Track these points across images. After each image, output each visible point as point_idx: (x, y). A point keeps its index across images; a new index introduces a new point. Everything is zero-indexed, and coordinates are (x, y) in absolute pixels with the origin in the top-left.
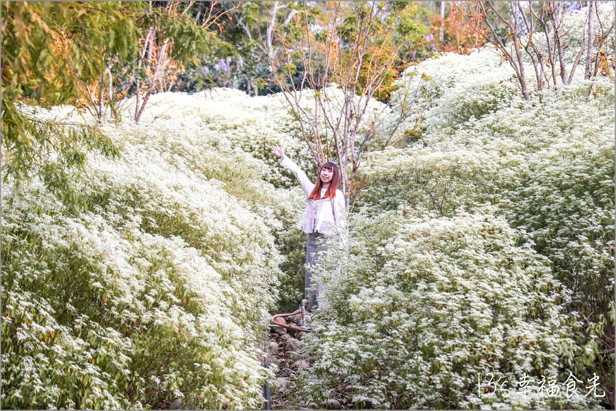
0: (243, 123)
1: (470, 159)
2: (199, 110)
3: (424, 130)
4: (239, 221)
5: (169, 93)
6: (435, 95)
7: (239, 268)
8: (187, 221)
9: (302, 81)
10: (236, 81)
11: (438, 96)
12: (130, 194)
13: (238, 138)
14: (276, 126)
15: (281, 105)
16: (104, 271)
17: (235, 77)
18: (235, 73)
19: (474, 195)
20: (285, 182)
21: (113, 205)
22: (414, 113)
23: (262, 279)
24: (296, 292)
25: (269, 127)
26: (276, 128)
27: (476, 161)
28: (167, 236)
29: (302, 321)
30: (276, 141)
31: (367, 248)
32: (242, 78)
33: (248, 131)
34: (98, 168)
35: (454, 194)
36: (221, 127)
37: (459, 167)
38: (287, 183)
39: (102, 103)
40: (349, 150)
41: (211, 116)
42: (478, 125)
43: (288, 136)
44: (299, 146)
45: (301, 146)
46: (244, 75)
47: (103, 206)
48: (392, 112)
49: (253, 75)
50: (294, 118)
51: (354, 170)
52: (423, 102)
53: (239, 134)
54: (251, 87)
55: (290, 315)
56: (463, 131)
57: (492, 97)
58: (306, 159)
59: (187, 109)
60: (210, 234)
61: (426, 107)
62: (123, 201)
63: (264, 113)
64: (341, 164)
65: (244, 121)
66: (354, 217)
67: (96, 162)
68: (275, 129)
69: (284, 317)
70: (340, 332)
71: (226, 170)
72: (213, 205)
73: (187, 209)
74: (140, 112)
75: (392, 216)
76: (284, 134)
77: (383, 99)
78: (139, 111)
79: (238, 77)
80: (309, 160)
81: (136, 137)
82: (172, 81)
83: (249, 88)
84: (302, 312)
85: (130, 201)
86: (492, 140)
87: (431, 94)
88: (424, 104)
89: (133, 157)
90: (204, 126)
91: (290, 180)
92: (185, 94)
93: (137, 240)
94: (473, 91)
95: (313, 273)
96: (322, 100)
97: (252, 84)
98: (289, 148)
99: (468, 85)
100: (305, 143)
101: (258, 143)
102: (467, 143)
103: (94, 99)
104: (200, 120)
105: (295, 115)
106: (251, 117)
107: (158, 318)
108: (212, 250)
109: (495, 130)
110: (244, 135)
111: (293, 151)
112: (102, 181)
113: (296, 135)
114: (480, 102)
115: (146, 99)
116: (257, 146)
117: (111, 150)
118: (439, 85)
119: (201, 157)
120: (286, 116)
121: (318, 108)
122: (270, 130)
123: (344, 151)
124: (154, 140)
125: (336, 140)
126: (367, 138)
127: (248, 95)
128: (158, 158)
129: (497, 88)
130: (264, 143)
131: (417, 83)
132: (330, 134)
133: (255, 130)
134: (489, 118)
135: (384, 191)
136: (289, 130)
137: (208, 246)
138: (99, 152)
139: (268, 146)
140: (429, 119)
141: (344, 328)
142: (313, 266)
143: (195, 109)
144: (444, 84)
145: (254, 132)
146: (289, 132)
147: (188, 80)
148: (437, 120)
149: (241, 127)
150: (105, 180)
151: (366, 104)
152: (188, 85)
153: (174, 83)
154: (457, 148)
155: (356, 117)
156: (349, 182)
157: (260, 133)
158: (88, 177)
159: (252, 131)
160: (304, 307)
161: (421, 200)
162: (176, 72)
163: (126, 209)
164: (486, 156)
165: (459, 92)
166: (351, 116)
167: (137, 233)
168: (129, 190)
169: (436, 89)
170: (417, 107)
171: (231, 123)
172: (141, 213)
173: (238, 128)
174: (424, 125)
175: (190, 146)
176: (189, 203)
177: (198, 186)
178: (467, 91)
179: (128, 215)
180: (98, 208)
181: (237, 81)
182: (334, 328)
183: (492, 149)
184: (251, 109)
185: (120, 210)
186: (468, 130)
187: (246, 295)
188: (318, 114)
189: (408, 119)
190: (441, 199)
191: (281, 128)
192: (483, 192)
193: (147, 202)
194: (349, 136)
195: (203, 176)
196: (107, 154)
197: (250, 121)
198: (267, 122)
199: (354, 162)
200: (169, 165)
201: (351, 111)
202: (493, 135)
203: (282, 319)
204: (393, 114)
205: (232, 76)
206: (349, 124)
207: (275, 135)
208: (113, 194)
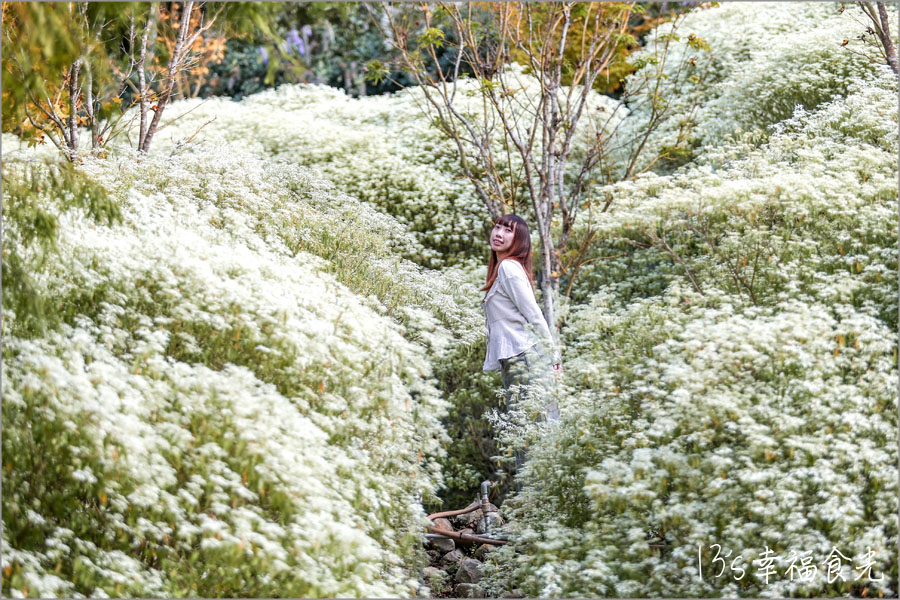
0: (344, 149)
1: (805, 192)
2: (256, 129)
3: (697, 144)
4: (357, 334)
5: (195, 101)
6: (713, 76)
7: (362, 425)
8: (257, 337)
9: (455, 60)
10: (322, 71)
11: (718, 78)
12: (144, 291)
13: (336, 177)
14: (408, 152)
15: (416, 111)
16: (99, 442)
17: (321, 64)
18: (320, 57)
19: (816, 259)
20: (429, 259)
21: (110, 312)
22: (674, 114)
23: (408, 444)
24: (467, 472)
25: (394, 154)
26: (408, 155)
27: (817, 195)
28: (220, 368)
29: (483, 523)
30: (408, 181)
31: (612, 375)
32: (335, 66)
33: (353, 164)
34: (80, 242)
35: (775, 259)
36: (301, 160)
37: (783, 208)
38: (434, 262)
39: (75, 122)
40: (553, 189)
41: (280, 140)
42: (813, 124)
43: (431, 171)
44: (453, 187)
45: (458, 187)
46: (337, 59)
47: (93, 316)
48: (630, 115)
49: (355, 58)
50: (443, 134)
51: (567, 228)
52: (691, 91)
53: (337, 171)
54: (352, 81)
55: (460, 514)
56: (785, 136)
57: (826, 76)
58: (468, 212)
59: (233, 128)
60: (304, 360)
61: (698, 101)
62: (130, 303)
63: (382, 129)
64: (541, 217)
65: (345, 146)
66: (580, 314)
67: (77, 231)
68: (405, 158)
69: (447, 517)
70: (570, 542)
71: (325, 238)
72: (306, 303)
73: (255, 315)
74: (148, 136)
75: (654, 308)
76: (424, 167)
77: (611, 90)
78: (145, 133)
79: (326, 63)
80: (475, 213)
81: (147, 182)
82: (201, 78)
83: (348, 83)
84: (483, 507)
85: (145, 303)
86: (841, 152)
87: (706, 75)
88: (693, 95)
89: (147, 219)
90: (267, 159)
91: (440, 254)
92: (226, 101)
93: (163, 379)
94: (790, 65)
95: (504, 429)
96: (498, 95)
97: (354, 76)
98: (435, 193)
99: (778, 55)
100: (466, 181)
101: (374, 186)
102: (794, 160)
103: (60, 114)
104: (260, 147)
105: (446, 128)
106: (358, 136)
107: (208, 534)
108: (309, 391)
109: (846, 132)
110: (347, 171)
111: (442, 198)
112: (89, 267)
113: (446, 168)
114: (804, 86)
115: (158, 110)
116: (373, 193)
117: (104, 208)
118: (719, 58)
119: (274, 215)
120: (426, 131)
121: (489, 112)
122: (398, 159)
123: (545, 194)
124: (183, 186)
125: (527, 172)
126: (587, 167)
127: (349, 97)
128: (194, 217)
129: (835, 57)
130: (386, 186)
131: (677, 55)
132: (516, 160)
133: (366, 162)
134: (834, 110)
135: (625, 266)
136: (432, 158)
137: (301, 385)
138: (81, 213)
139: (394, 192)
140: (704, 124)
141: (575, 533)
142: (503, 415)
143: (248, 127)
144: (729, 56)
145: (366, 166)
146: (434, 162)
147: (229, 75)
148: (720, 123)
149: (340, 156)
150: (95, 266)
151: (583, 100)
152: (231, 83)
153: (204, 82)
154: (776, 170)
155: (564, 125)
156: (558, 252)
157: (377, 167)
158: (62, 262)
159: (361, 163)
160: (486, 497)
161: (712, 276)
162: (207, 61)
163: (138, 319)
164: (835, 183)
165: (762, 67)
166: (555, 122)
167: (158, 363)
168: (142, 283)
169: (714, 65)
170: (679, 101)
171: (319, 151)
172: (167, 326)
173: (335, 159)
174: (694, 136)
175: (252, 197)
176: (258, 302)
177: (276, 268)
178: (779, 65)
179: (141, 332)
180: (84, 321)
181: (324, 72)
182: (556, 534)
183: (843, 169)
184: (357, 122)
185: (127, 323)
186: (792, 135)
187: (379, 478)
188: (490, 125)
189: (663, 126)
190: (749, 270)
191: (416, 155)
192: (830, 252)
193: (177, 303)
194: (552, 164)
195: (283, 248)
196: (97, 218)
197: (357, 145)
198: (390, 146)
199: (565, 213)
200: (218, 231)
201: (555, 114)
202: (843, 142)
203: (445, 521)
204: (632, 118)
205: (314, 63)
206: (552, 140)
207: (408, 168)
208: (111, 292)
